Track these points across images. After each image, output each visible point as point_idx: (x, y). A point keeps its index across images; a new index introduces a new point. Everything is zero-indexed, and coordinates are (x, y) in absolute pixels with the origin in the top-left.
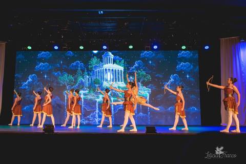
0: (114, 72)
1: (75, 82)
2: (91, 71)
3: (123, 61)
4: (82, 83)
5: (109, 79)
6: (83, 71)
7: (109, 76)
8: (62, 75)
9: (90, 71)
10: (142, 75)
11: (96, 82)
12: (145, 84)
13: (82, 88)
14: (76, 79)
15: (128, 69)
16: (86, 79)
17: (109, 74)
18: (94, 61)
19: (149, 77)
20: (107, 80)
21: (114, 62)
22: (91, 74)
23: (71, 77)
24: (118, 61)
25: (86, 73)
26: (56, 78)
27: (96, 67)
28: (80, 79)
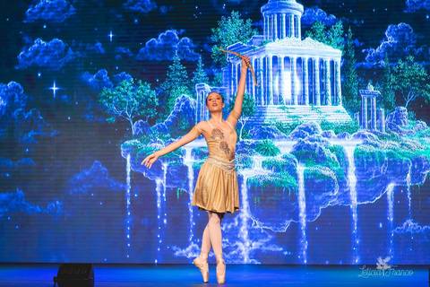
0: (308, 68)
1: (162, 109)
2: (218, 66)
3: (339, 25)
4: (187, 111)
5: (287, 96)
6: (190, 67)
7: (287, 83)
8: (116, 83)
9: (214, 65)
10: (414, 79)
14: (164, 97)
15: (360, 57)
16: (201, 96)
17: (286, 74)
18: (232, 27)
20: (279, 100)
21: (307, 29)
22: (220, 76)
23: (146, 90)
24: (320, 27)
25: (201, 73)
26: (93, 93)
27: (239, 49)
28: (180, 95)
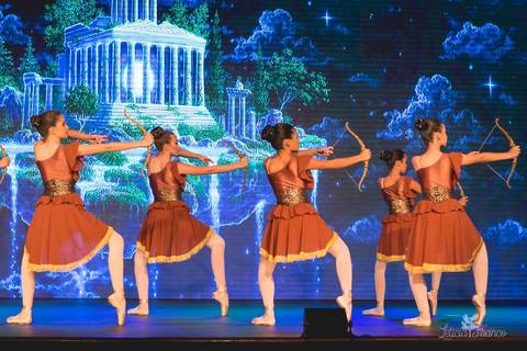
0: (163, 59)
2: (53, 52)
3: (204, 8)
5: (137, 92)
6: (17, 51)
7: (139, 77)
9: (48, 51)
10: (291, 76)
11: (78, 103)
13: (14, 133)
15: (229, 48)
16: (30, 89)
17: (137, 65)
19: (320, 84)
20: (127, 96)
21: (165, 11)
22: (54, 65)
24: (181, 9)
25: (31, 60)
27: (78, 33)
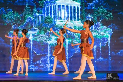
0: (69, 9)
1: (22, 21)
2: (41, 7)
4: (31, 22)
5: (63, 18)
6: (32, 8)
7: (63, 14)
8: (7, 12)
10: (103, 13)
11: (48, 21)
12: (106, 23)
13: (31, 28)
14: (23, 17)
15: (86, 6)
16: (35, 17)
17: (63, 11)
19: (110, 15)
20: (60, 19)
22: (41, 11)
23: (17, 15)
25: (35, 10)
28: (29, 17)
